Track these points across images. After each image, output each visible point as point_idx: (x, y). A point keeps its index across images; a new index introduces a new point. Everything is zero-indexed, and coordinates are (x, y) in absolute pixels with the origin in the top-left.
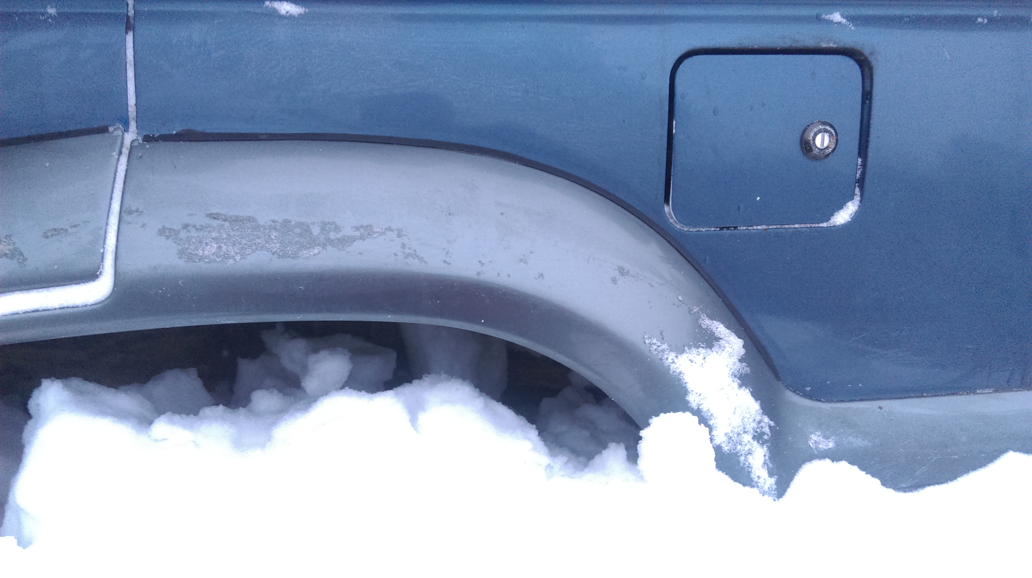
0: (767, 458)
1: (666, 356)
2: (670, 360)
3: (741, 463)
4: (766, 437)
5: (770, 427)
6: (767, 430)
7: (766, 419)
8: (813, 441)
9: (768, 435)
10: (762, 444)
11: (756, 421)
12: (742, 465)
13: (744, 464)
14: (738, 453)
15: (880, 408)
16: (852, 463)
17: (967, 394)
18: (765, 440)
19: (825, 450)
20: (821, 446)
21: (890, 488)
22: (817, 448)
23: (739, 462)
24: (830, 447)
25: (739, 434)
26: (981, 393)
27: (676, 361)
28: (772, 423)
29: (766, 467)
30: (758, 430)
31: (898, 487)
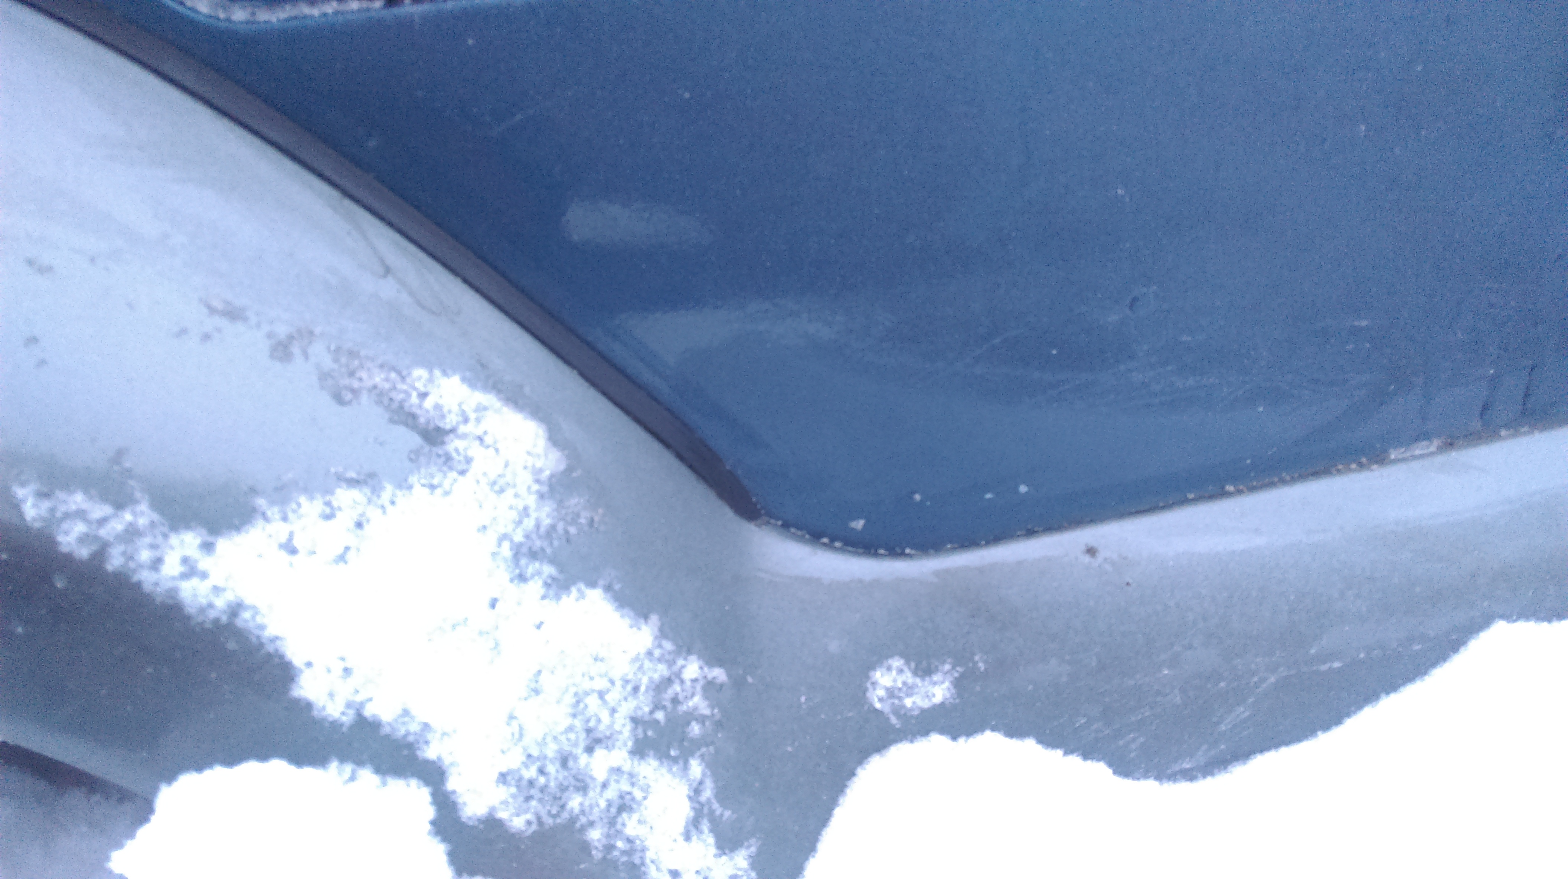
0: (708, 793)
1: (145, 555)
2: (171, 567)
3: (596, 848)
4: (695, 729)
5: (710, 688)
6: (698, 702)
7: (692, 669)
8: (881, 693)
9: (702, 719)
10: (683, 760)
11: (643, 689)
12: (597, 855)
13: (610, 848)
14: (573, 820)
15: (1091, 551)
16: (1014, 731)
17: (1361, 466)
18: (692, 741)
19: (923, 711)
20: (908, 702)
21: (1146, 776)
22: (899, 711)
23: (585, 847)
24: (938, 699)
25: (564, 761)
26: (1403, 460)
27: (204, 563)
28: (719, 674)
29: (705, 826)
30: (660, 716)
31: (1169, 771)
